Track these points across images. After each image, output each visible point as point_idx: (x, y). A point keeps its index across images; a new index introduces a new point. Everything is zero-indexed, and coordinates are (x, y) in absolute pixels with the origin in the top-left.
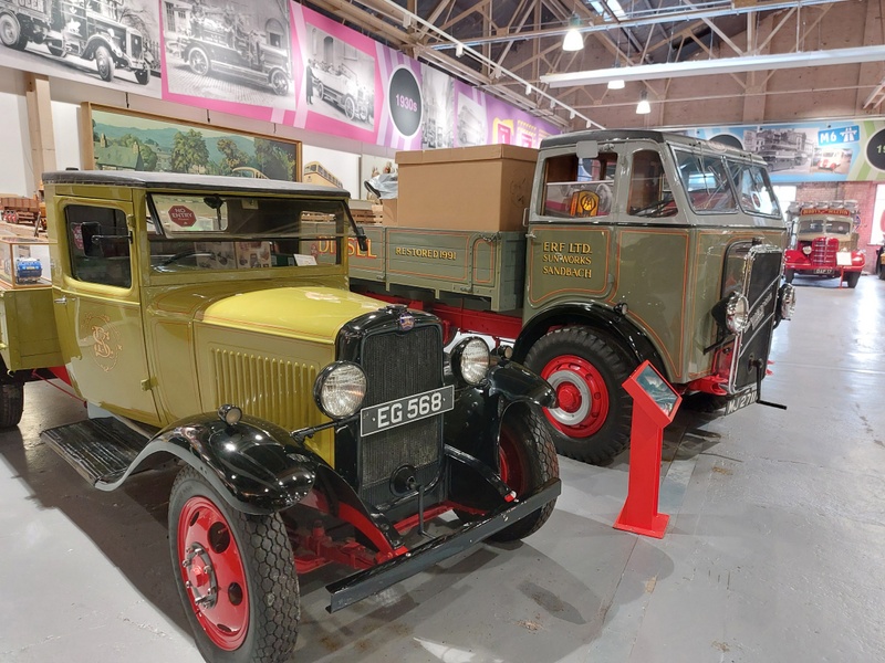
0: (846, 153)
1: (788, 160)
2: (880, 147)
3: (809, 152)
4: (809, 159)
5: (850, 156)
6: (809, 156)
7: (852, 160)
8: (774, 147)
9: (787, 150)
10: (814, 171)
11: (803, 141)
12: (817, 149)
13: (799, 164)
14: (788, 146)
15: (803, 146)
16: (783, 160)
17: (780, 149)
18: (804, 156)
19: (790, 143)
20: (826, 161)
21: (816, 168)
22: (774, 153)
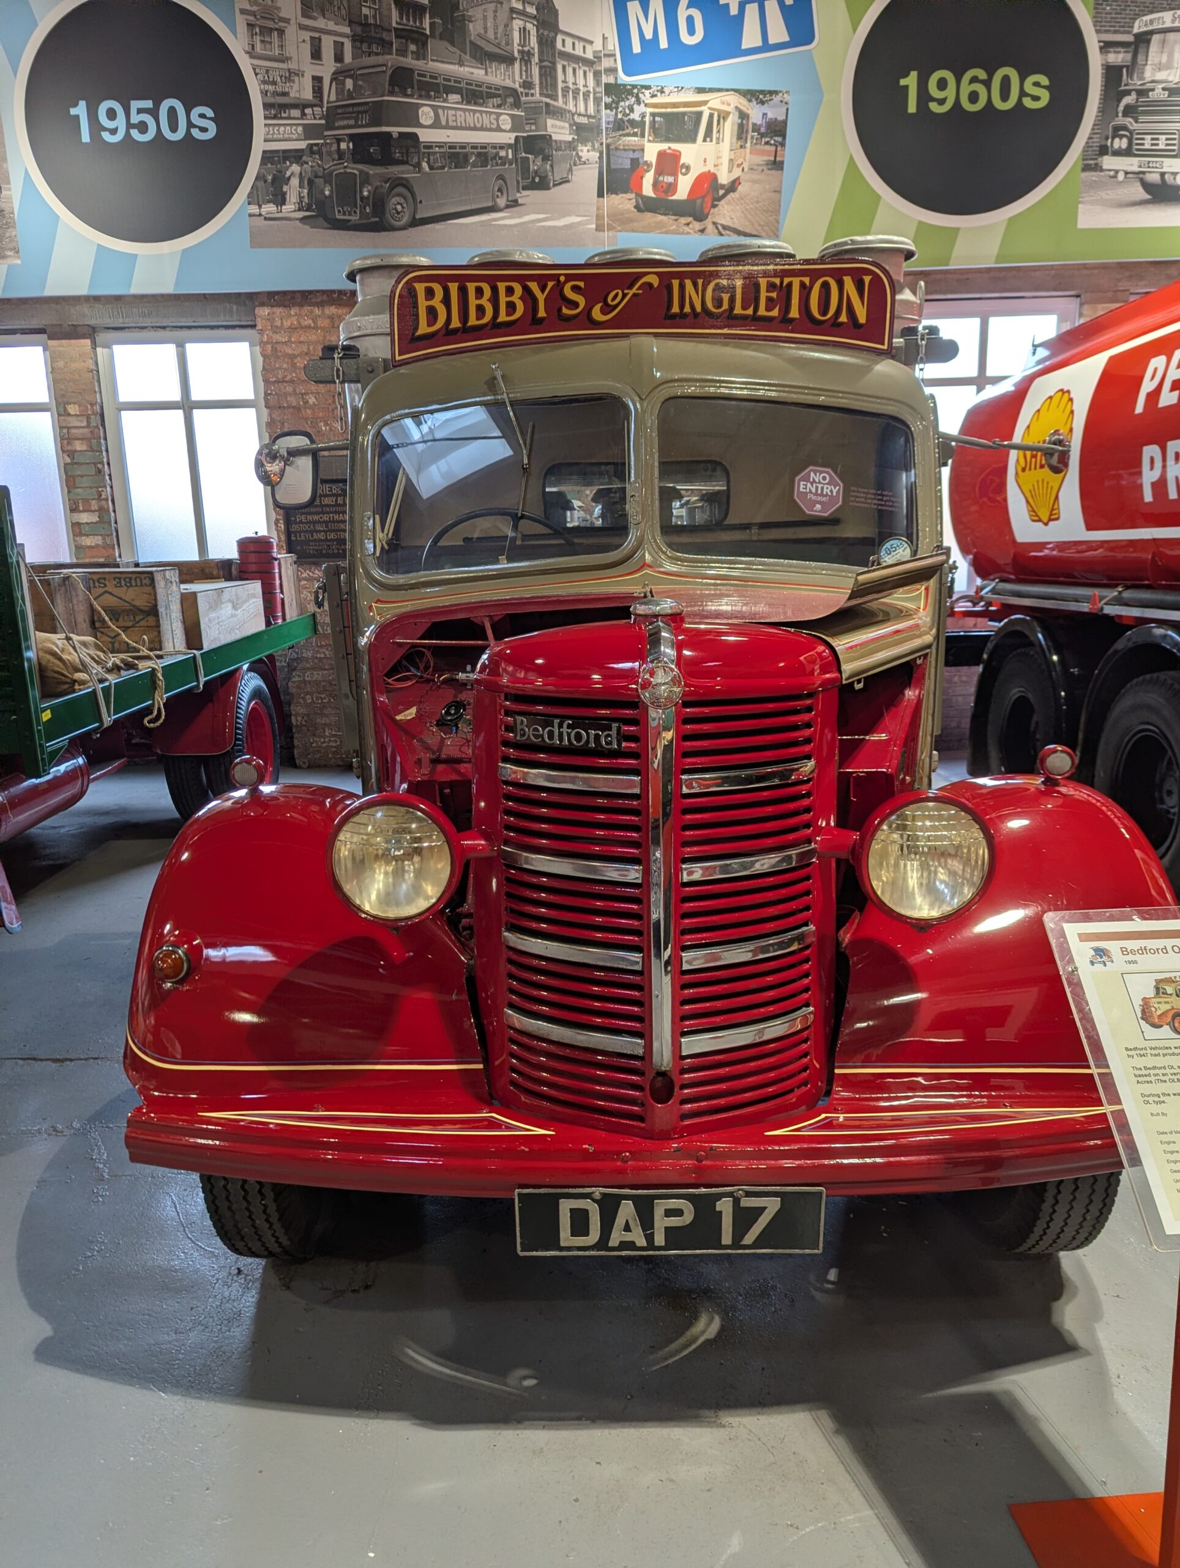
0: (756, 114)
1: (484, 155)
2: (911, 81)
3: (583, 108)
4: (586, 152)
5: (776, 130)
6: (585, 132)
7: (788, 155)
8: (402, 80)
9: (475, 95)
10: (619, 221)
11: (547, 43)
12: (617, 91)
13: (541, 183)
14: (477, 73)
15: (548, 74)
16: (457, 156)
17: (434, 88)
18: (559, 131)
19: (483, 56)
20: (669, 163)
21: (624, 202)
22: (411, 116)
